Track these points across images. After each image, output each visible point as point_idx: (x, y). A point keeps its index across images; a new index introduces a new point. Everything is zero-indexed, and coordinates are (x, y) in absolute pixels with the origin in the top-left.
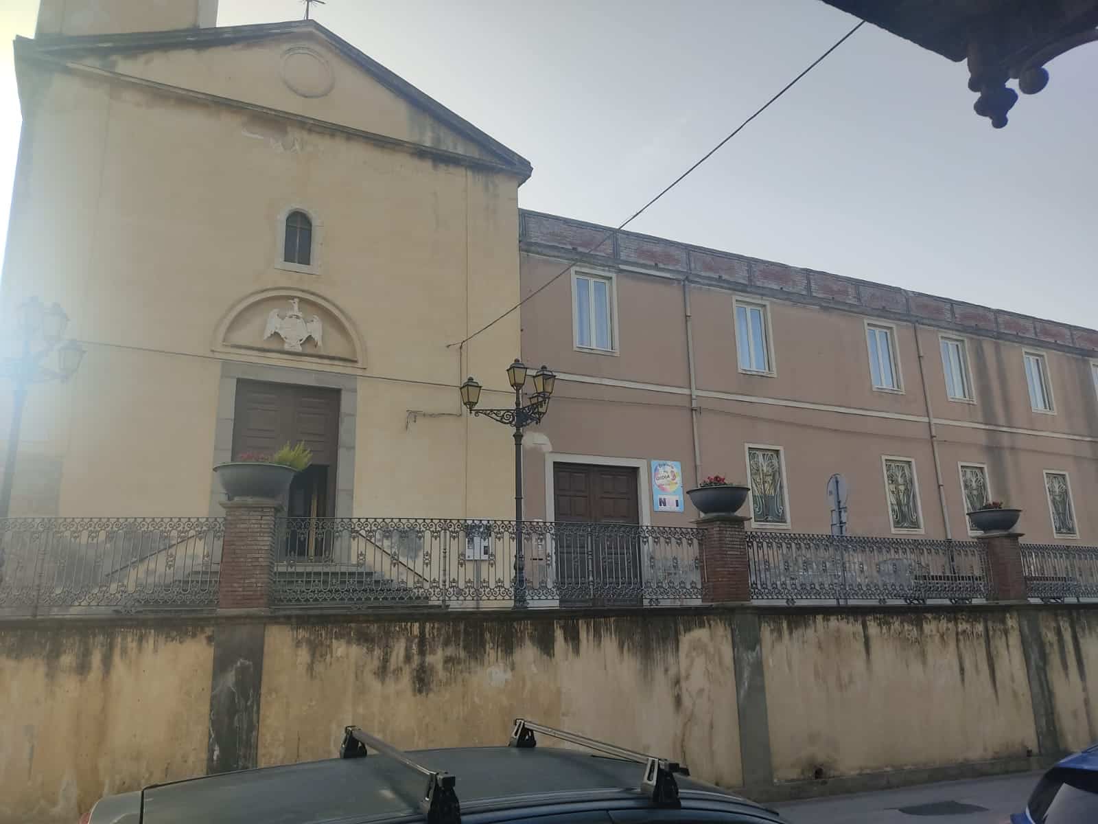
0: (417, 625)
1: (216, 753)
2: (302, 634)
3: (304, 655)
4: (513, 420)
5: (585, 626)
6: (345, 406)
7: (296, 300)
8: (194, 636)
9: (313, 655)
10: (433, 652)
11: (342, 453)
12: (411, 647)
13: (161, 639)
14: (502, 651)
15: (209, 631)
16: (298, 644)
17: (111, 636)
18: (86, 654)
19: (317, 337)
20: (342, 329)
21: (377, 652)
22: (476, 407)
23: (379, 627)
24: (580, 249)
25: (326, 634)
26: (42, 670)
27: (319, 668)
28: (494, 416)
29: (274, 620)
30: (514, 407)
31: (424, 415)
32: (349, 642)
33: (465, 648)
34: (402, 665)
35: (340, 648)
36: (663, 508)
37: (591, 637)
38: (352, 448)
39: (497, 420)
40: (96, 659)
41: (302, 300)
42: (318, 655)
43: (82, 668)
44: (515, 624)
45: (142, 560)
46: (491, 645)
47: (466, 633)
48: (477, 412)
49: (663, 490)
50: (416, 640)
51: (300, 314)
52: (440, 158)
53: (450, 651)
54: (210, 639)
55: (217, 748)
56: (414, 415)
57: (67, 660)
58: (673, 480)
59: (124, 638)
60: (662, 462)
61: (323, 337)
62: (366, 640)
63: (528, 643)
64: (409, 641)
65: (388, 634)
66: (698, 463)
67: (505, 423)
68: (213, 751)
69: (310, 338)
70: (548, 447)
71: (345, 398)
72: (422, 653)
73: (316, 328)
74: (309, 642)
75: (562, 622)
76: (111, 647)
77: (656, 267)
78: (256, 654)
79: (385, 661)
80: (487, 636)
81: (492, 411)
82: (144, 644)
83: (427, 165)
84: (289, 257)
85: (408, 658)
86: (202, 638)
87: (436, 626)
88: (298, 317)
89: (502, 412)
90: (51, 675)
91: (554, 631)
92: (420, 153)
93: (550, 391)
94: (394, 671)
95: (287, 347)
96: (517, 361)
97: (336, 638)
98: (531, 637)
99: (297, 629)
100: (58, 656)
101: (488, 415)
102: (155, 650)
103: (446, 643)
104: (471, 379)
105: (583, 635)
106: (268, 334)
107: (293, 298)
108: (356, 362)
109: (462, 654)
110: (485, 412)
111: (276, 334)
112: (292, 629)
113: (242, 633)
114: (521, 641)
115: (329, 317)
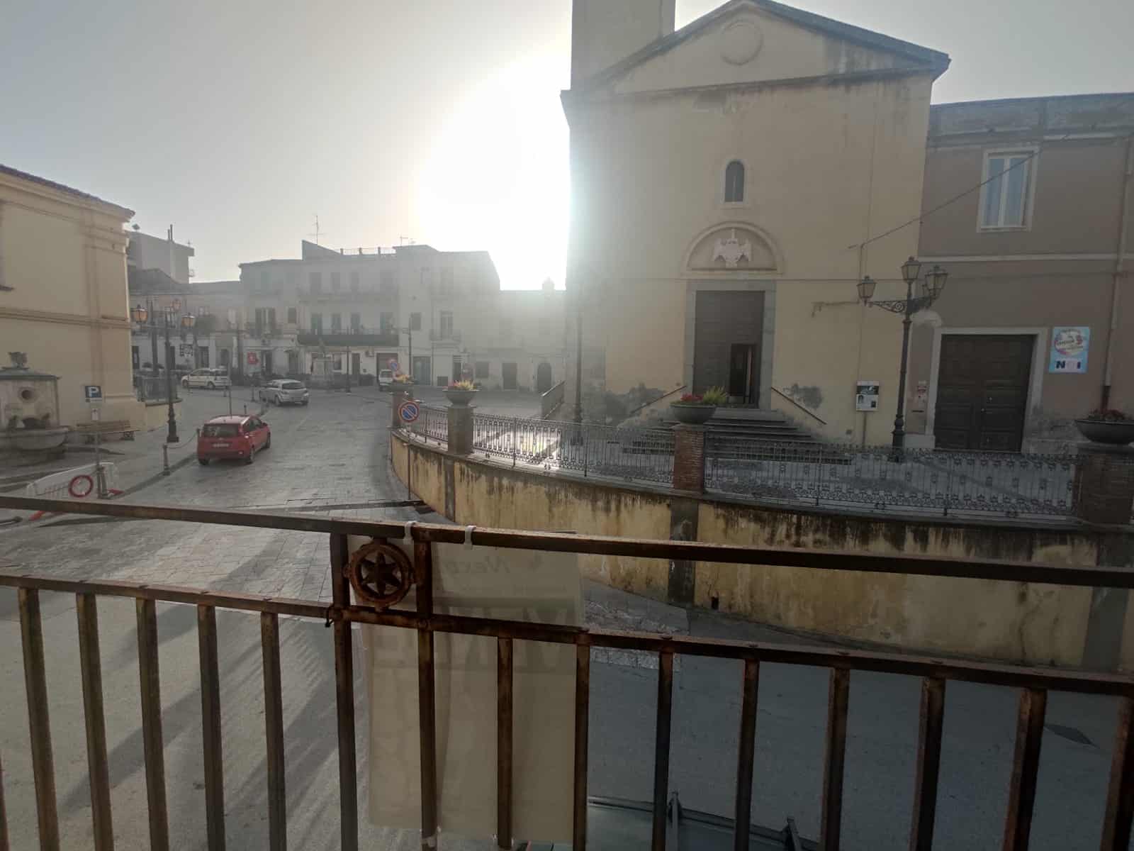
0: (795, 516)
1: (674, 566)
2: (720, 511)
3: (721, 523)
4: (904, 309)
5: (934, 533)
6: (767, 304)
7: (733, 230)
8: (660, 503)
9: (727, 524)
10: (806, 535)
11: (765, 336)
12: (790, 529)
13: (644, 502)
14: (859, 542)
15: (668, 501)
16: (718, 517)
17: (619, 496)
18: (608, 503)
19: (748, 254)
20: (765, 245)
21: (768, 530)
22: (872, 300)
23: (769, 515)
24: (998, 130)
25: (735, 513)
26: (590, 507)
27: (730, 532)
28: (886, 306)
29: (704, 501)
30: (906, 298)
31: (828, 304)
32: (749, 521)
33: (830, 536)
34: (784, 539)
35: (743, 523)
36: (1060, 369)
37: (940, 540)
38: (772, 332)
39: (889, 310)
40: (613, 506)
41: (737, 229)
42: (730, 526)
43: (607, 510)
44: (872, 525)
45: (649, 404)
46: (851, 536)
47: (831, 526)
48: (871, 303)
49: (1065, 353)
50: (794, 526)
51: (736, 240)
52: (853, 80)
53: (819, 536)
54: (669, 506)
55: (673, 563)
56: (819, 306)
57: (600, 504)
58: (1079, 344)
59: (625, 499)
60: (1065, 328)
61: (752, 255)
62: (761, 522)
63: (881, 538)
64: (790, 525)
65: (775, 519)
66: (1114, 326)
67: (896, 312)
68: (671, 565)
69: (743, 256)
70: (940, 322)
71: (767, 297)
72: (798, 534)
73: (747, 249)
74: (724, 516)
75: (913, 527)
76: (619, 501)
77: (1094, 129)
78: (695, 519)
79: (773, 535)
80: (848, 530)
81: (884, 302)
82: (635, 502)
83: (841, 90)
84: (728, 199)
85: (788, 536)
86: (664, 505)
87: (809, 518)
88: (734, 243)
89: (894, 304)
90: (594, 510)
91: (905, 533)
92: (833, 81)
93: (940, 287)
94: (778, 542)
95: (727, 265)
96: (911, 259)
97: (741, 517)
98: (885, 536)
99: (717, 508)
100: (596, 502)
101: (881, 306)
102: (641, 507)
103: (816, 531)
104: (867, 278)
105: (932, 538)
106: (715, 256)
107: (731, 228)
108: (776, 270)
109: (828, 539)
110: (878, 304)
111: (720, 257)
112: (714, 508)
113: (686, 506)
114: (876, 536)
115: (757, 238)
